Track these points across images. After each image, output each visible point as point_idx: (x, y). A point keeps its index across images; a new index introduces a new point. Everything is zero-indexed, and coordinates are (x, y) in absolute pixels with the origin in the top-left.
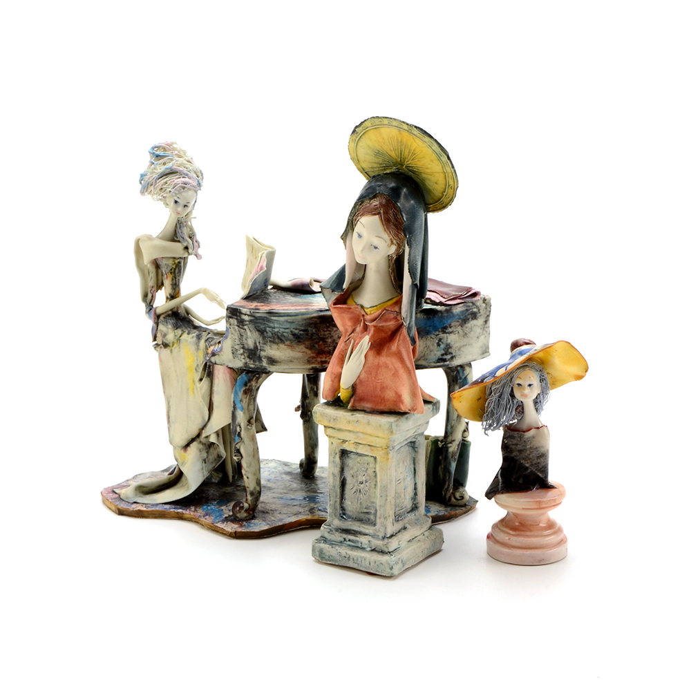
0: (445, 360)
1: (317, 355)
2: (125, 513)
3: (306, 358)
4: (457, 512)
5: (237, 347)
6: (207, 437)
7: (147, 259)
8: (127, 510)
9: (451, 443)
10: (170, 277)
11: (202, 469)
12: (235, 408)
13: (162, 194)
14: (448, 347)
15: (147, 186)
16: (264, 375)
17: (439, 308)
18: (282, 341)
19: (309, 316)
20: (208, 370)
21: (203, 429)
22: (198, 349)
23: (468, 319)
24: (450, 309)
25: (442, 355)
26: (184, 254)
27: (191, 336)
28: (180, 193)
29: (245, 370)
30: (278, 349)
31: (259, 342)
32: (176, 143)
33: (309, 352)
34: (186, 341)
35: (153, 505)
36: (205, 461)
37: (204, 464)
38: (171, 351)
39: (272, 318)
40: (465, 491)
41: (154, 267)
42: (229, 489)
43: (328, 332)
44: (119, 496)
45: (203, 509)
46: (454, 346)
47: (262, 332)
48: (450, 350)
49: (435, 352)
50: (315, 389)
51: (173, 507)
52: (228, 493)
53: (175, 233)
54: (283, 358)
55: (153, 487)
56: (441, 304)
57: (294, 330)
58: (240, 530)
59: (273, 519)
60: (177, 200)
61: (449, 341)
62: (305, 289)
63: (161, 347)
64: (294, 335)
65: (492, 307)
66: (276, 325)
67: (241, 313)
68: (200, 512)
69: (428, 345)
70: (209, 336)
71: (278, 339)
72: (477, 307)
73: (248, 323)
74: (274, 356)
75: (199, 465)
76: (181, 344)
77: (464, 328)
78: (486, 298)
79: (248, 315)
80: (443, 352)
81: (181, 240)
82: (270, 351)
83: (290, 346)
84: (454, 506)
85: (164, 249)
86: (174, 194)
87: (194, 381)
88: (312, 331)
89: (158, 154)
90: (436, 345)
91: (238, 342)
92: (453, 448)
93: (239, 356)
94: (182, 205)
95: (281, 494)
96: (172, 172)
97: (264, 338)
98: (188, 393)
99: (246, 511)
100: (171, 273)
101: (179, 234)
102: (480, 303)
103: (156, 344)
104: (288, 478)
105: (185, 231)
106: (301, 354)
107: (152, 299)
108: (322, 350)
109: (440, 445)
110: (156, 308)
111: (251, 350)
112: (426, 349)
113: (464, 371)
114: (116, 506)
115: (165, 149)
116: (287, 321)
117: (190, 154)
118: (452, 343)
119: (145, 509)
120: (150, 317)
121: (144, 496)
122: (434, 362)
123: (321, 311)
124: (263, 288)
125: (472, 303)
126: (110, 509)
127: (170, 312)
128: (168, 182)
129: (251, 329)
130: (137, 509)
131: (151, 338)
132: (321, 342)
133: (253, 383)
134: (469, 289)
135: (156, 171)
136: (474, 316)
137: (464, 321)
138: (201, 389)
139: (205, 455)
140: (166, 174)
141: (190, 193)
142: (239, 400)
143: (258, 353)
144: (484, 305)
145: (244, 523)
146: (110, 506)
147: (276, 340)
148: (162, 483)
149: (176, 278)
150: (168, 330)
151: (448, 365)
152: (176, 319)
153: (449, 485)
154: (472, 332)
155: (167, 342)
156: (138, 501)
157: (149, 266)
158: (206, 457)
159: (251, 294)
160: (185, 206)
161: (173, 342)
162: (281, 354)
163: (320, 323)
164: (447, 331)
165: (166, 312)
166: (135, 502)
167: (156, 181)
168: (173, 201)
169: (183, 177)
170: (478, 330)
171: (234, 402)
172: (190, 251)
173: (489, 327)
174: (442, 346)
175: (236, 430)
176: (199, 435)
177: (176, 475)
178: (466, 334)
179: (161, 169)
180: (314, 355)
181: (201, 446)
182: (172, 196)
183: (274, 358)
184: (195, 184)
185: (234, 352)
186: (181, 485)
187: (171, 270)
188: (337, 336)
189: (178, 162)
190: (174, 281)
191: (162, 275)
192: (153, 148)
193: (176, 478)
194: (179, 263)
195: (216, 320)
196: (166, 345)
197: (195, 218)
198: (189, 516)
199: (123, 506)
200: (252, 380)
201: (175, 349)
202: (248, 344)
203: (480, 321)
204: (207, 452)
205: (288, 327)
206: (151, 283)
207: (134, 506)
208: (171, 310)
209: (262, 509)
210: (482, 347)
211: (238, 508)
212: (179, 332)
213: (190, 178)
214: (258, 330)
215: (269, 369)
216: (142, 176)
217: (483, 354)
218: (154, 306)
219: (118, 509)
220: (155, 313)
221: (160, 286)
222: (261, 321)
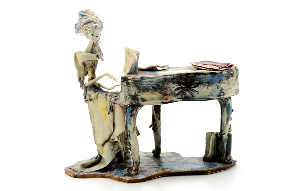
0: (221, 96)
1: (164, 96)
2: (77, 176)
3: (159, 98)
4: (229, 165)
5: (127, 95)
6: (113, 139)
7: (80, 62)
8: (78, 175)
9: (224, 134)
10: (91, 69)
11: (112, 154)
12: (127, 123)
13: (86, 32)
14: (222, 89)
15: (78, 29)
16: (139, 107)
17: (217, 72)
18: (148, 91)
19: (159, 78)
20: (112, 109)
21: (111, 136)
22: (106, 100)
23: (230, 77)
24: (222, 72)
25: (219, 93)
26: (97, 58)
27: (102, 95)
28: (94, 31)
29: (131, 106)
30: (146, 94)
31: (137, 92)
32: (90, 10)
33: (160, 95)
34: (100, 97)
35: (90, 172)
36: (113, 150)
37: (112, 152)
38: (94, 102)
39: (143, 80)
40: (231, 156)
41: (83, 65)
42: (123, 164)
43: (168, 85)
44: (74, 170)
45: (114, 172)
46: (224, 89)
47: (138, 87)
48: (223, 91)
49: (216, 92)
50: (159, 116)
51: (99, 172)
52: (123, 165)
53: (92, 49)
54: (149, 98)
55: (89, 165)
56: (217, 70)
57: (153, 85)
58: (132, 179)
59: (147, 173)
60: (93, 34)
61: (222, 87)
62: (154, 69)
63: (89, 101)
64: (153, 87)
65: (239, 71)
66: (145, 84)
67: (128, 79)
68: (112, 173)
69: (213, 89)
70: (111, 94)
71: (146, 90)
72: (233, 71)
73: (131, 83)
74: (144, 97)
75: (110, 152)
76: (98, 99)
77: (228, 81)
78: (236, 67)
79: (131, 80)
80: (220, 92)
81: (95, 52)
82: (142, 95)
83: (152, 93)
84: (227, 163)
85: (88, 56)
86: (91, 31)
87: (105, 115)
88: (161, 85)
89: (82, 15)
90: (216, 89)
91: (127, 93)
92: (225, 137)
93: (128, 99)
94: (95, 36)
95: (147, 164)
96: (90, 22)
97: (139, 90)
98: (103, 120)
99: (134, 171)
100: (91, 68)
101: (94, 50)
102: (234, 70)
103: (86, 100)
104: (148, 158)
105: (97, 48)
106: (157, 96)
107: (83, 80)
108: (166, 93)
109: (219, 136)
110: (85, 84)
111: (133, 96)
112: (212, 91)
113: (228, 101)
114: (73, 174)
115: (85, 12)
116: (150, 81)
117: (97, 14)
118: (223, 88)
119: (87, 174)
120: (83, 89)
121: (85, 169)
122: (216, 96)
123: (165, 76)
124: (135, 70)
125: (231, 69)
126: (70, 176)
127: (92, 85)
128: (89, 26)
129: (133, 86)
130: (83, 174)
131: (83, 98)
132: (165, 90)
133: (135, 111)
134: (228, 64)
135: (82, 22)
136: (232, 75)
137: (228, 77)
138: (109, 117)
139: (112, 148)
140: (87, 23)
141: (99, 30)
142: (129, 119)
143: (137, 97)
144: (236, 70)
145: (134, 176)
146: (70, 174)
147: (145, 90)
148: (93, 163)
149: (93, 70)
150: (92, 94)
151: (222, 98)
152: (95, 88)
153: (224, 154)
154: (231, 83)
155: (91, 99)
156: (83, 171)
157: (81, 65)
158: (113, 148)
159: (130, 72)
160: (97, 36)
161: (94, 98)
162: (148, 96)
163: (165, 81)
164: (221, 82)
165: (90, 86)
166: (81, 172)
167: (83, 26)
168: (91, 35)
169: (95, 24)
170: (234, 82)
171: (126, 121)
172: (99, 57)
173: (238, 80)
174: (219, 89)
175: (128, 134)
176: (109, 139)
177: (98, 159)
178: (229, 83)
179: (84, 21)
180: (163, 96)
181: (110, 144)
182: (91, 32)
183: (144, 98)
184: (100, 26)
185: (125, 98)
186: (102, 163)
187: (91, 66)
188: (172, 87)
189: (92, 17)
190: (93, 71)
191: (87, 69)
192: (80, 12)
193: (99, 160)
194: (95, 63)
195: (113, 87)
196: (91, 100)
197: (100, 42)
198: (107, 175)
199: (76, 173)
200: (134, 110)
201: (96, 101)
202: (132, 93)
203: (234, 78)
204: (114, 146)
205: (150, 84)
206: (82, 73)
207: (81, 173)
208: (92, 84)
209: (141, 170)
210: (236, 90)
211: (130, 170)
212: (97, 93)
213: (98, 24)
214: (136, 87)
215: (142, 104)
216: (76, 25)
217: (236, 93)
218: (84, 83)
219: (74, 175)
220: (85, 86)
221: (86, 74)
222: (137, 82)
